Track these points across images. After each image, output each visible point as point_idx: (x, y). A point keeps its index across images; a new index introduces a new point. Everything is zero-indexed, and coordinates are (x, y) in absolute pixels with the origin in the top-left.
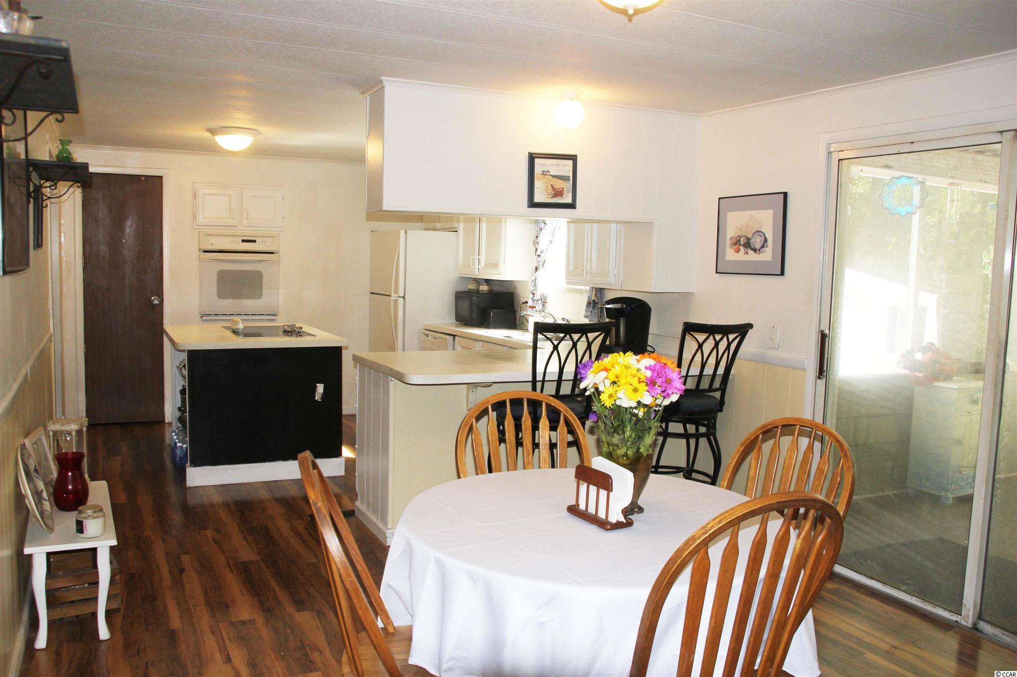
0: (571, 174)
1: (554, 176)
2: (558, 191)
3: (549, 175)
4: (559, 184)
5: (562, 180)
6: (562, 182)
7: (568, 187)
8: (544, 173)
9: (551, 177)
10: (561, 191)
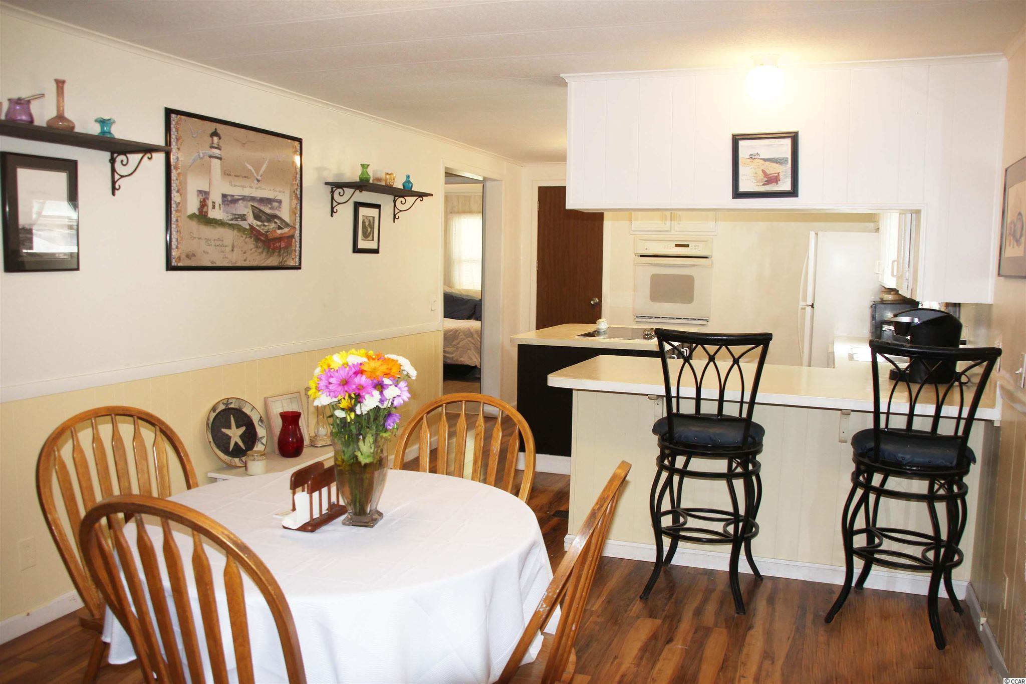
0: (789, 155)
1: (765, 160)
2: (771, 177)
3: (758, 159)
4: (772, 169)
5: (777, 163)
6: (777, 165)
7: (785, 172)
8: (752, 157)
9: (761, 161)
10: (776, 177)
